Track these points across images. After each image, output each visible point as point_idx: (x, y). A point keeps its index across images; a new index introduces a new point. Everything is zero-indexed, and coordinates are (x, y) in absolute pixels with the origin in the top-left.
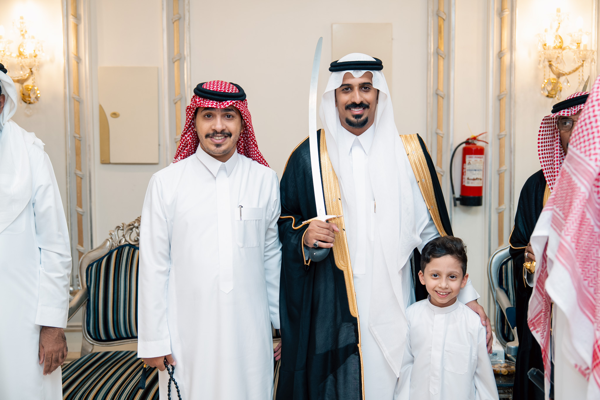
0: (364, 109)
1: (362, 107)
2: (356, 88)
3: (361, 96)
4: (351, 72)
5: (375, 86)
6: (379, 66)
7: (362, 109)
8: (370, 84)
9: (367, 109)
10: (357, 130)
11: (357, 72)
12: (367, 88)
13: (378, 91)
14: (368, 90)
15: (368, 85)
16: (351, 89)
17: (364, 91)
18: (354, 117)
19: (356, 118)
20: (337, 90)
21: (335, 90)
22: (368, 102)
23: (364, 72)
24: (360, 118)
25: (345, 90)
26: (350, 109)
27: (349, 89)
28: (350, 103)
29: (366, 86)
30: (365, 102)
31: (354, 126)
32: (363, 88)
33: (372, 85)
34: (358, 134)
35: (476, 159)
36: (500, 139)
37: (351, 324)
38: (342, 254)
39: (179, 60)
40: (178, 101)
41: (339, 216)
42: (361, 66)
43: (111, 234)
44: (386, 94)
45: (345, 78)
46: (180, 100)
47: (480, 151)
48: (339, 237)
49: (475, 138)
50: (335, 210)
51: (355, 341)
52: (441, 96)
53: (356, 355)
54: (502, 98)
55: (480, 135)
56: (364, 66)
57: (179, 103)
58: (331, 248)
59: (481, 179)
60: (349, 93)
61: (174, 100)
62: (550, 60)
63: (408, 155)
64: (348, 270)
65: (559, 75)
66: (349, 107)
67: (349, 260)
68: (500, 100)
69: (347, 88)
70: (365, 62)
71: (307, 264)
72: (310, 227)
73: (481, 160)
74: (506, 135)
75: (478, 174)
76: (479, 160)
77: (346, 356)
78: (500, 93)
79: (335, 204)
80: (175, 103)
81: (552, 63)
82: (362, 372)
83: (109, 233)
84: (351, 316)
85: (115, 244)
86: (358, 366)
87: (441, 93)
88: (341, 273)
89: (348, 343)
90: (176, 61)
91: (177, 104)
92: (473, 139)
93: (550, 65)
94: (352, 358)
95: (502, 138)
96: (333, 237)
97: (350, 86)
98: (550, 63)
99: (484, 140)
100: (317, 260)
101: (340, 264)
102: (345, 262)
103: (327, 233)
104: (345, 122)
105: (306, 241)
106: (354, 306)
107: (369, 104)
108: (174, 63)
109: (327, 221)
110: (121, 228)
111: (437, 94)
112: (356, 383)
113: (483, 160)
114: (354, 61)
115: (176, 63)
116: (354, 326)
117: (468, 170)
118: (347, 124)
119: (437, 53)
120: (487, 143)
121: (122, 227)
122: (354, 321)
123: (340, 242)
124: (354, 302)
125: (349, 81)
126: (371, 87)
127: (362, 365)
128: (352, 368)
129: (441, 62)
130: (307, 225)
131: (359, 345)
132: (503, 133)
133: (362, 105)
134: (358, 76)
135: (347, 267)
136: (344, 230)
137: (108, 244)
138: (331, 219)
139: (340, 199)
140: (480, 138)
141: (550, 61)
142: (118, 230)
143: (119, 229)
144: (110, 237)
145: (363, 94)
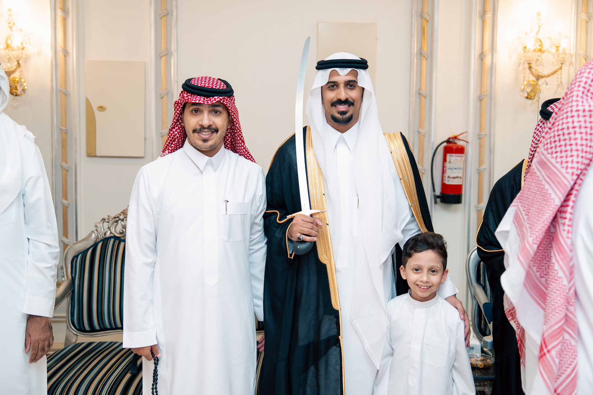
0: (349, 106)
1: (348, 104)
2: (342, 86)
3: (346, 94)
4: (337, 69)
5: (360, 84)
6: (365, 65)
7: (347, 106)
8: (355, 82)
9: (351, 107)
10: (342, 127)
11: (343, 70)
12: (352, 85)
13: (363, 89)
14: (353, 88)
15: (354, 82)
16: (337, 87)
17: (349, 88)
18: (339, 114)
19: (341, 115)
20: (323, 88)
21: (322, 87)
22: (353, 100)
23: (349, 70)
24: (345, 115)
25: (331, 87)
26: (336, 106)
27: (335, 86)
28: (335, 100)
29: (351, 84)
30: (350, 100)
31: (339, 123)
32: (349, 86)
33: (357, 83)
34: (343, 131)
35: (456, 158)
36: (480, 139)
37: (333, 317)
38: (326, 248)
39: (166, 55)
40: (165, 96)
41: (323, 211)
42: (347, 65)
43: (96, 226)
44: (371, 91)
45: (331, 75)
46: (166, 95)
47: (461, 151)
48: (323, 232)
49: (455, 138)
50: (319, 205)
51: (337, 333)
52: (423, 96)
53: (337, 346)
54: (483, 99)
55: (461, 134)
56: (349, 65)
57: (165, 97)
58: (314, 242)
59: (461, 178)
60: (334, 90)
61: (160, 95)
62: (530, 62)
63: (391, 153)
64: (331, 264)
65: (538, 77)
66: (335, 104)
67: (332, 254)
68: (481, 100)
69: (332, 85)
70: (351, 61)
71: (291, 258)
72: (294, 221)
73: (461, 159)
74: (486, 135)
75: (458, 172)
76: (459, 158)
77: (328, 348)
78: (481, 93)
79: (320, 199)
80: (162, 98)
81: (532, 65)
82: (343, 363)
83: (95, 225)
84: (333, 308)
85: (100, 236)
86: (339, 357)
87: (423, 93)
88: (324, 266)
89: (330, 335)
90: (163, 56)
91: (163, 99)
92: (454, 138)
93: (530, 68)
94: (333, 350)
95: (482, 138)
96: (317, 231)
97: (336, 83)
98: (530, 65)
99: (465, 140)
100: (301, 254)
101: (323, 258)
102: (328, 255)
103: (311, 227)
104: (331, 119)
105: (290, 234)
106: (336, 300)
107: (354, 101)
108: (161, 58)
109: (311, 215)
110: (107, 221)
111: (420, 94)
112: (337, 374)
113: (463, 159)
114: (340, 59)
115: (163, 59)
116: (335, 318)
117: (448, 169)
118: (332, 121)
119: (421, 54)
120: (468, 142)
121: (108, 219)
122: (336, 314)
123: (324, 237)
124: (336, 295)
125: (335, 79)
126: (356, 85)
127: (343, 357)
128: (333, 360)
129: (424, 62)
130: (292, 219)
131: (340, 337)
132: (483, 133)
133: (347, 102)
134: (343, 74)
135: (330, 260)
136: (328, 225)
137: (93, 235)
138: (315, 214)
139: (324, 194)
140: (460, 137)
141: (529, 64)
142: (103, 223)
143: (104, 221)
144: (95, 229)
145: (349, 91)
